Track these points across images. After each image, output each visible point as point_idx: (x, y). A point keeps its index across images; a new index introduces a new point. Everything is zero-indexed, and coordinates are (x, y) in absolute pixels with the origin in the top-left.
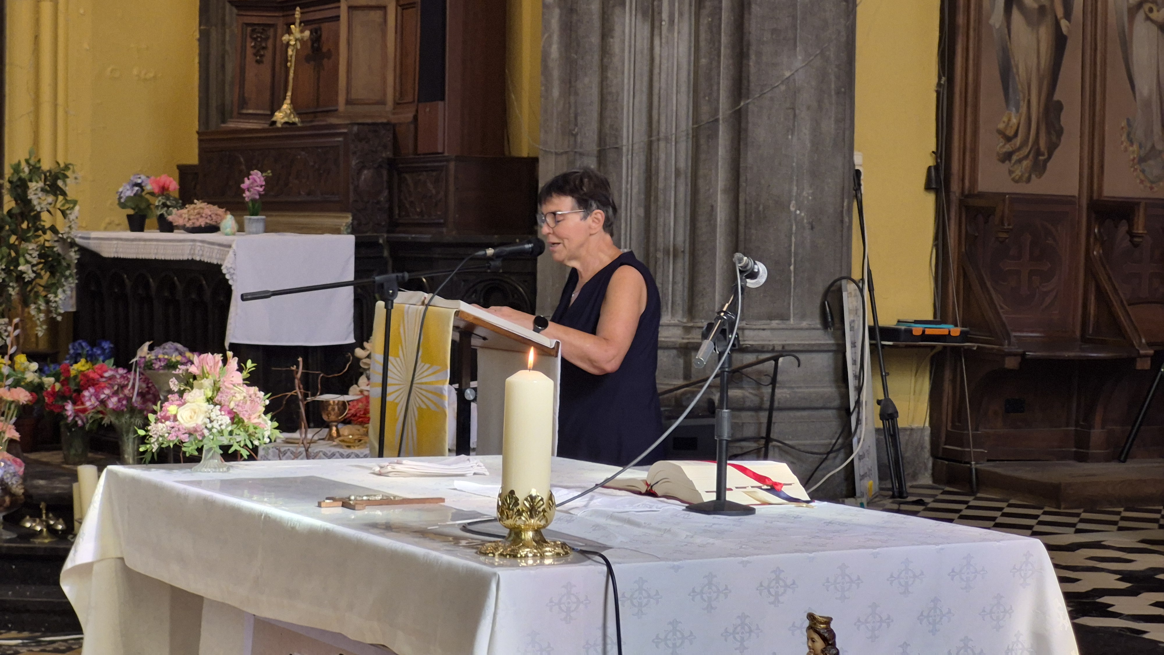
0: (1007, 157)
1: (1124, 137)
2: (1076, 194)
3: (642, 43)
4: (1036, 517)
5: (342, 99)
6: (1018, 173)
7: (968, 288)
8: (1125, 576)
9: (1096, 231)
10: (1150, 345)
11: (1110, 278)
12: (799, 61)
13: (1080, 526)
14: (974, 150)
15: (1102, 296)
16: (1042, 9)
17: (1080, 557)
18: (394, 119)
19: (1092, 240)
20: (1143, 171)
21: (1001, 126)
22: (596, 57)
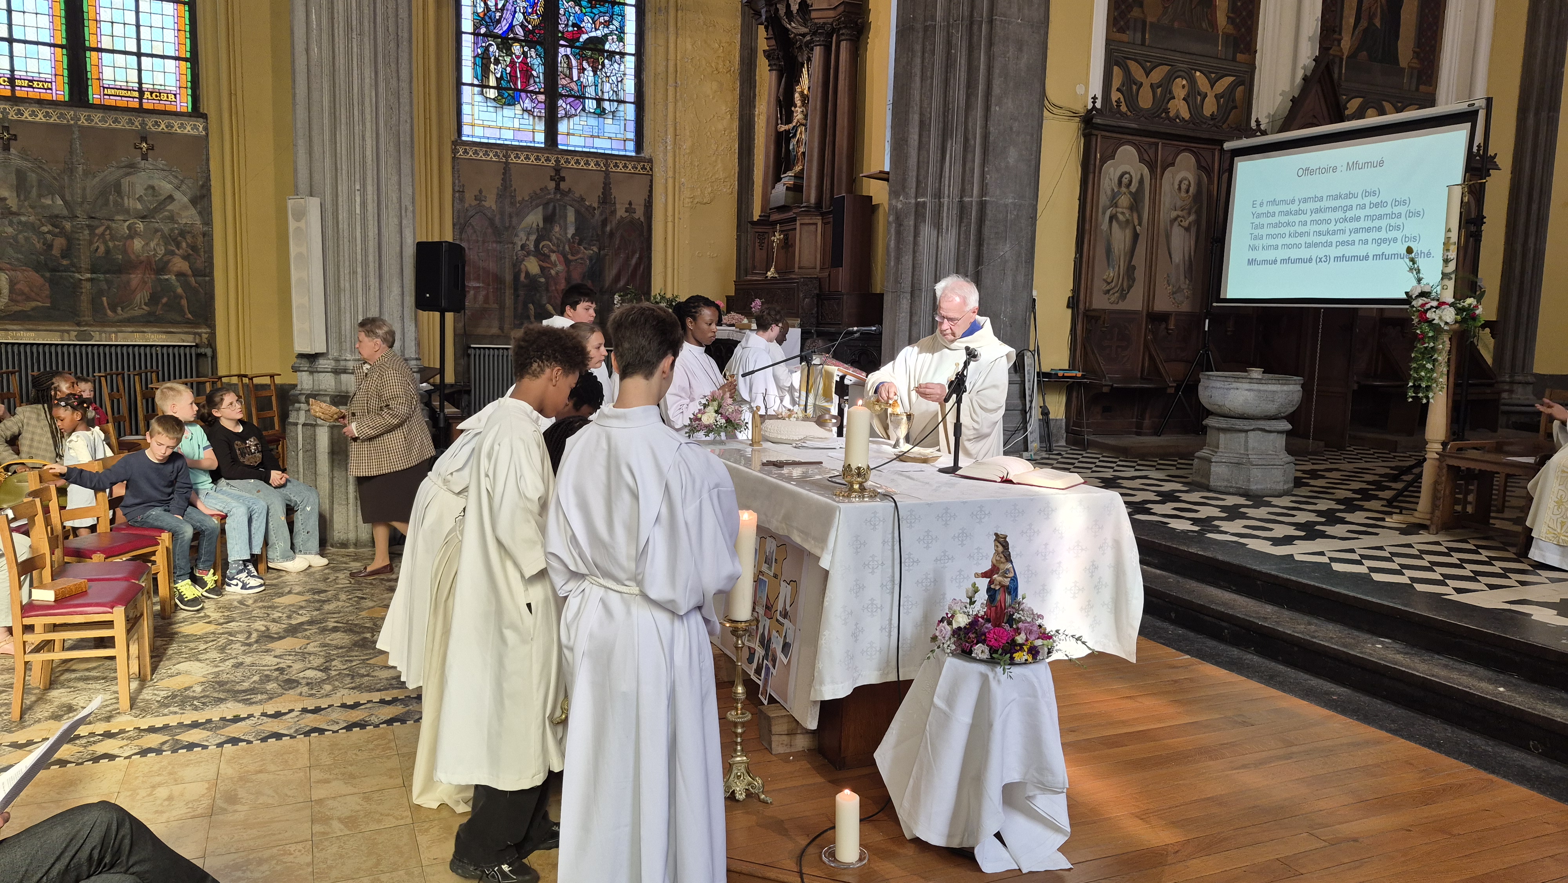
0: (1108, 291)
1: (1166, 283)
2: (1141, 310)
3: (934, 239)
4: (1115, 462)
5: (796, 266)
6: (1112, 299)
7: (1086, 354)
8: (1159, 494)
9: (1150, 327)
10: (1174, 381)
11: (1156, 350)
12: (1007, 247)
13: (1137, 467)
14: (1092, 289)
15: (1151, 358)
16: (1127, 221)
17: (1136, 483)
18: (820, 275)
19: (1148, 332)
20: (1174, 299)
21: (1105, 277)
22: (912, 247)
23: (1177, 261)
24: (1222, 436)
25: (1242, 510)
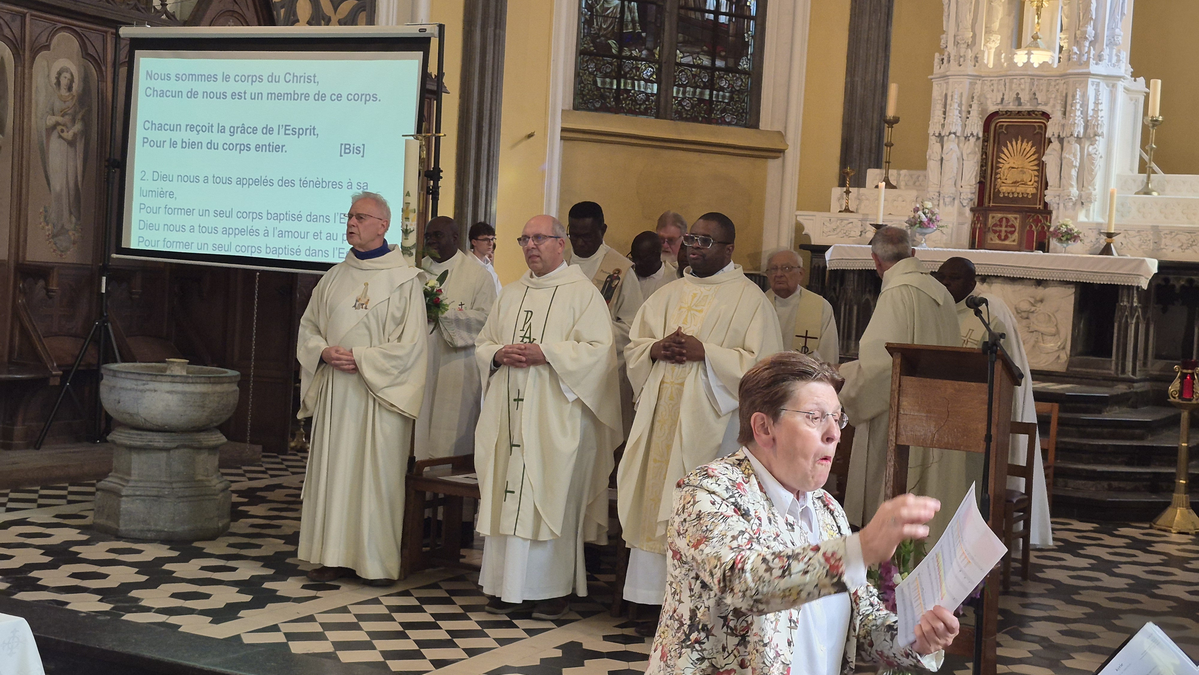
1: (42, 220)
2: (6, 258)
9: (21, 285)
10: (59, 367)
11: (31, 320)
13: (10, 505)
15: (24, 331)
17: (12, 535)
19: (17, 291)
20: (55, 244)
23: (58, 188)
24: (135, 457)
25: (168, 567)
